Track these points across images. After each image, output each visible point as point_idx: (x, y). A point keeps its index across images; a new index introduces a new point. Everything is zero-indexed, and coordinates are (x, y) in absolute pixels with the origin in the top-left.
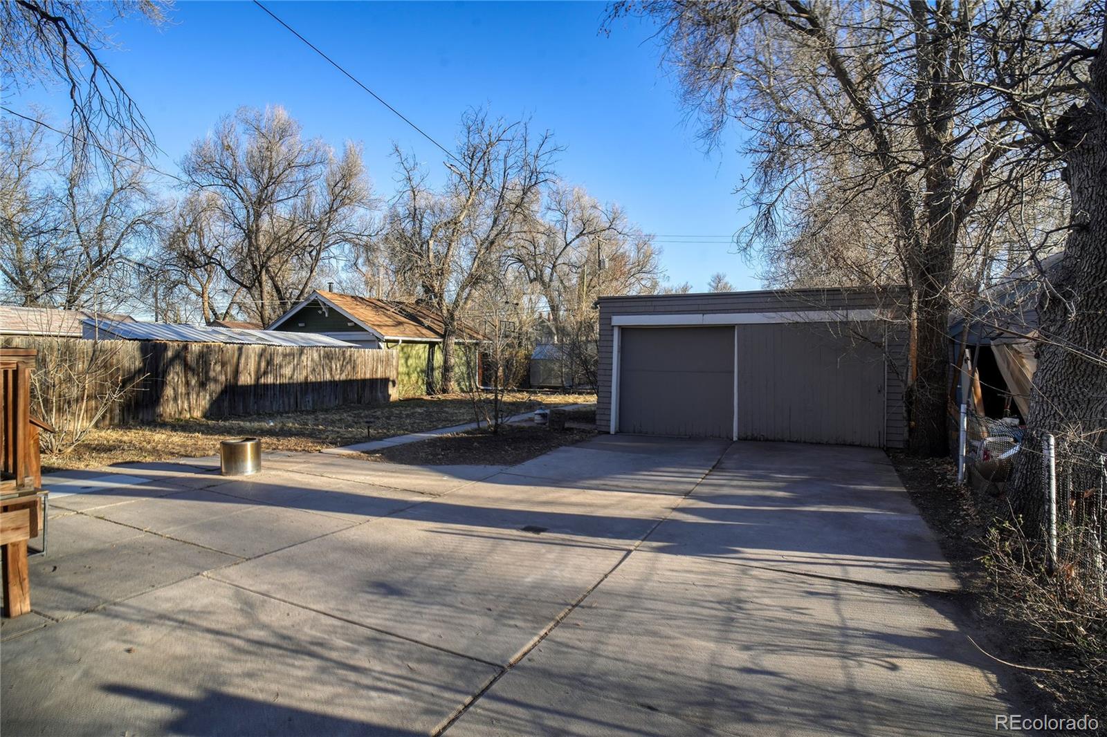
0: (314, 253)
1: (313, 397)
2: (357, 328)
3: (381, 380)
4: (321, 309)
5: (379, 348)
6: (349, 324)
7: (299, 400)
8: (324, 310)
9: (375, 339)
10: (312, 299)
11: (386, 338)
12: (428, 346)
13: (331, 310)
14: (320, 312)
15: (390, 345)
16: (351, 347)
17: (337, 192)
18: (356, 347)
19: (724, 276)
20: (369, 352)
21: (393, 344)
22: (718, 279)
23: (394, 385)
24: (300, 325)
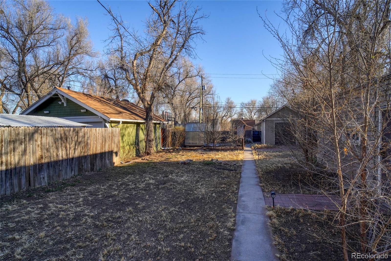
0: (61, 78)
1: (49, 173)
2: (88, 113)
3: (109, 152)
4: (61, 101)
5: (105, 127)
6: (82, 111)
7: (32, 179)
8: (63, 101)
9: (102, 120)
10: (53, 93)
11: (111, 119)
12: (136, 125)
13: (68, 100)
14: (60, 103)
15: (113, 125)
16: (84, 127)
17: (73, 44)
18: (88, 127)
19: (231, 98)
20: (99, 130)
21: (115, 124)
22: (228, 99)
23: (117, 156)
24: (45, 112)
